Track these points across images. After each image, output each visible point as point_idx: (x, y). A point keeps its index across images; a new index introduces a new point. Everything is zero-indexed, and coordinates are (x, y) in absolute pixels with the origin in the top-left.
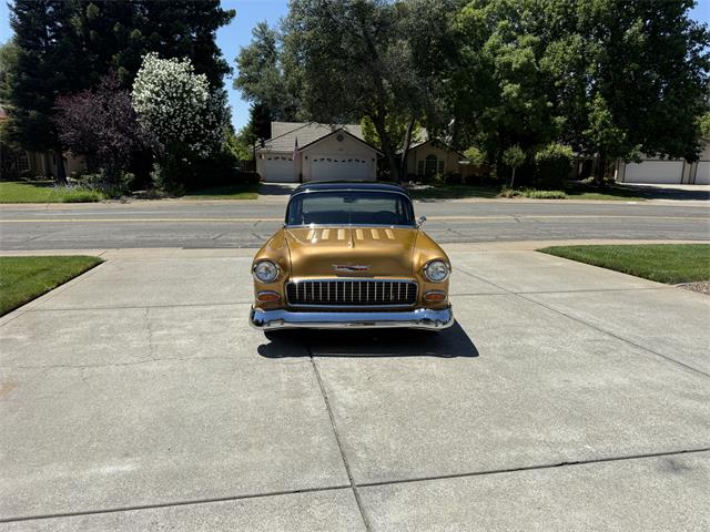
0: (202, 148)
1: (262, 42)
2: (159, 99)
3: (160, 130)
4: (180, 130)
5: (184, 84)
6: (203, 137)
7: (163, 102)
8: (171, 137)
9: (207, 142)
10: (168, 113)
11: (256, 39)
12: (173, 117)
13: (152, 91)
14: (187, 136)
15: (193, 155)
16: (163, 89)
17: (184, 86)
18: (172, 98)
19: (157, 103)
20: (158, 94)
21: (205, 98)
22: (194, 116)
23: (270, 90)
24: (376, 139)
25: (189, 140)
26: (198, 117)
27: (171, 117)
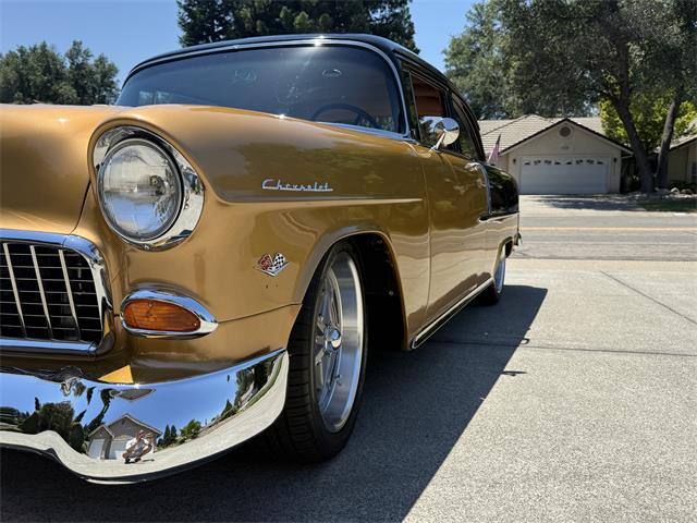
1: (478, 27)
11: (470, 25)
23: (483, 84)
24: (621, 131)
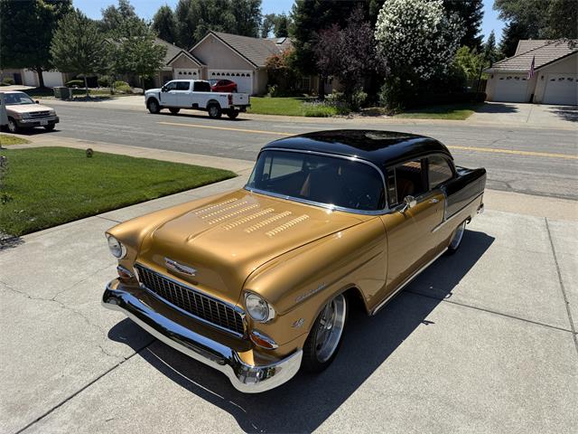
0: (425, 70)
2: (395, 27)
3: (393, 55)
4: (410, 53)
5: (419, 11)
6: (429, 60)
7: (398, 30)
8: (401, 61)
9: (432, 65)
10: (400, 40)
12: (405, 43)
13: (391, 21)
14: (416, 59)
15: (416, 78)
16: (400, 17)
17: (419, 13)
18: (406, 26)
19: (393, 31)
20: (395, 23)
21: (436, 23)
22: (424, 41)
25: (416, 63)
26: (427, 41)
27: (402, 42)
